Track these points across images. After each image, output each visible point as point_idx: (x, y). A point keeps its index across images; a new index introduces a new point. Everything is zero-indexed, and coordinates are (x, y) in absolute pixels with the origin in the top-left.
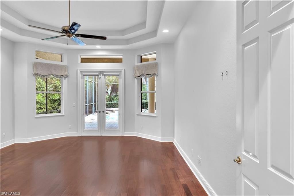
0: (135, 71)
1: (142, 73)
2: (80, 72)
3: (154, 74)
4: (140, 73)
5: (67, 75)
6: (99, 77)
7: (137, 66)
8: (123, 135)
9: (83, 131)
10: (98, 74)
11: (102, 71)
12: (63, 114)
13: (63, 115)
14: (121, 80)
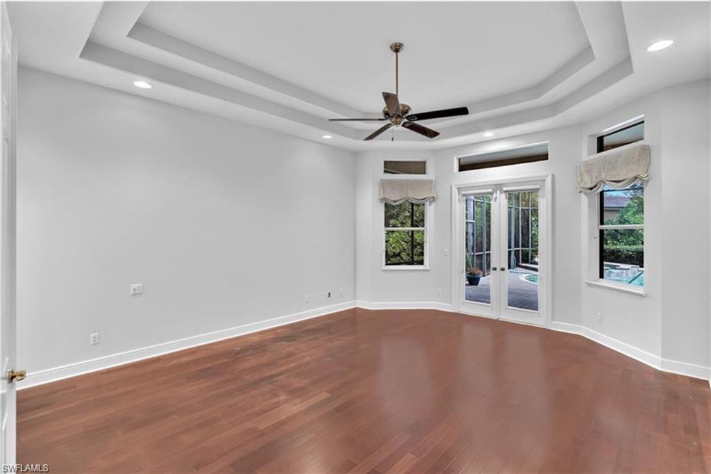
0: (581, 175)
1: (598, 180)
2: (456, 190)
3: (636, 178)
4: (594, 179)
5: (433, 197)
6: (494, 196)
7: (586, 162)
8: (548, 328)
9: (463, 304)
10: (490, 190)
11: (499, 184)
12: (428, 268)
13: (428, 270)
14: (545, 200)
